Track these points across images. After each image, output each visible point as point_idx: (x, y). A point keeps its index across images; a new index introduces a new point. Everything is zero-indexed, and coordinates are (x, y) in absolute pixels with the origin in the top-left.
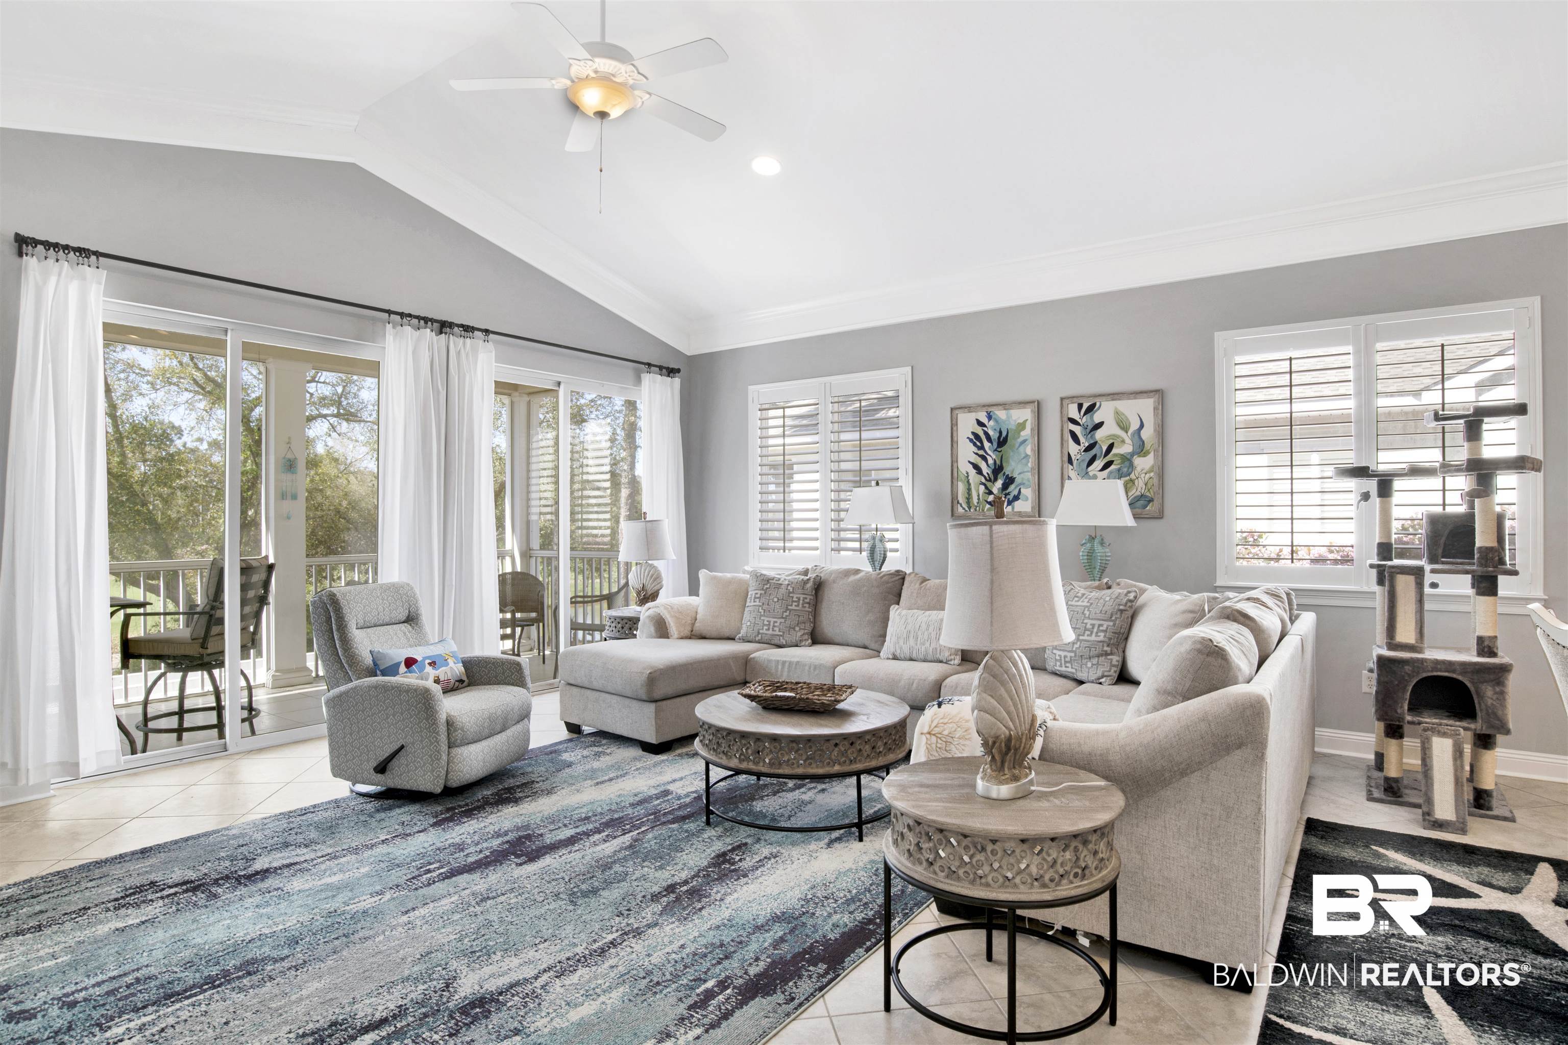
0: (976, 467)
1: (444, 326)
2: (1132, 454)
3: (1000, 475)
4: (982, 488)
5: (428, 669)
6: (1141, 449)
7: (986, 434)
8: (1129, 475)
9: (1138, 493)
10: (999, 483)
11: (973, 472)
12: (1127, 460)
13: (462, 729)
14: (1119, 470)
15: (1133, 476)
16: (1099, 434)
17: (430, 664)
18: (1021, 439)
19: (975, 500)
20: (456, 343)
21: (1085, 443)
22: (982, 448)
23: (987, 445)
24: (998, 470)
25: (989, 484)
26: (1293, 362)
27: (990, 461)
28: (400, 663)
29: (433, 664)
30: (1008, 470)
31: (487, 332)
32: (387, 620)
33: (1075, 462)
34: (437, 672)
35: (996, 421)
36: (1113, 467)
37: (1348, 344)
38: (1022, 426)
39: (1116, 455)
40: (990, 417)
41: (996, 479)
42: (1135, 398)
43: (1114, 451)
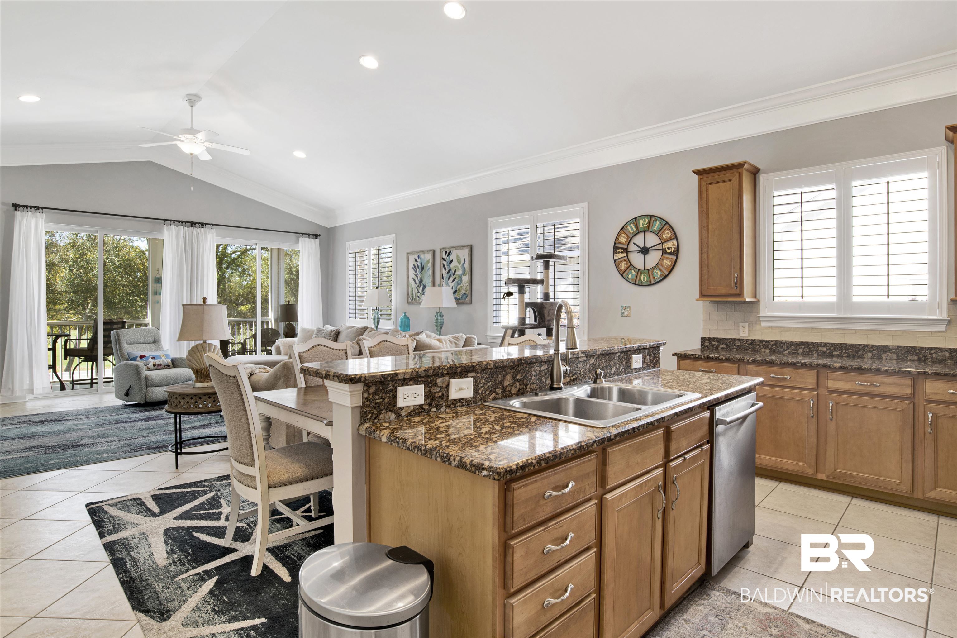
0: (414, 280)
1: (192, 224)
2: (462, 275)
3: (422, 284)
4: (416, 289)
5: (150, 360)
6: (464, 273)
7: (417, 265)
8: (461, 284)
9: (463, 293)
10: (422, 287)
11: (413, 282)
12: (460, 277)
13: (151, 380)
14: (458, 282)
15: (462, 285)
16: (452, 265)
17: (152, 358)
18: (428, 268)
19: (414, 296)
20: (197, 230)
21: (447, 270)
22: (416, 271)
23: (418, 270)
24: (421, 281)
25: (418, 288)
26: (509, 232)
27: (419, 278)
28: (137, 357)
29: (154, 358)
30: (424, 282)
31: (213, 225)
32: (143, 341)
33: (444, 278)
34: (155, 361)
35: (421, 259)
36: (456, 281)
37: (528, 224)
38: (428, 261)
39: (457, 275)
40: (419, 257)
41: (420, 286)
42: (463, 249)
43: (456, 273)
